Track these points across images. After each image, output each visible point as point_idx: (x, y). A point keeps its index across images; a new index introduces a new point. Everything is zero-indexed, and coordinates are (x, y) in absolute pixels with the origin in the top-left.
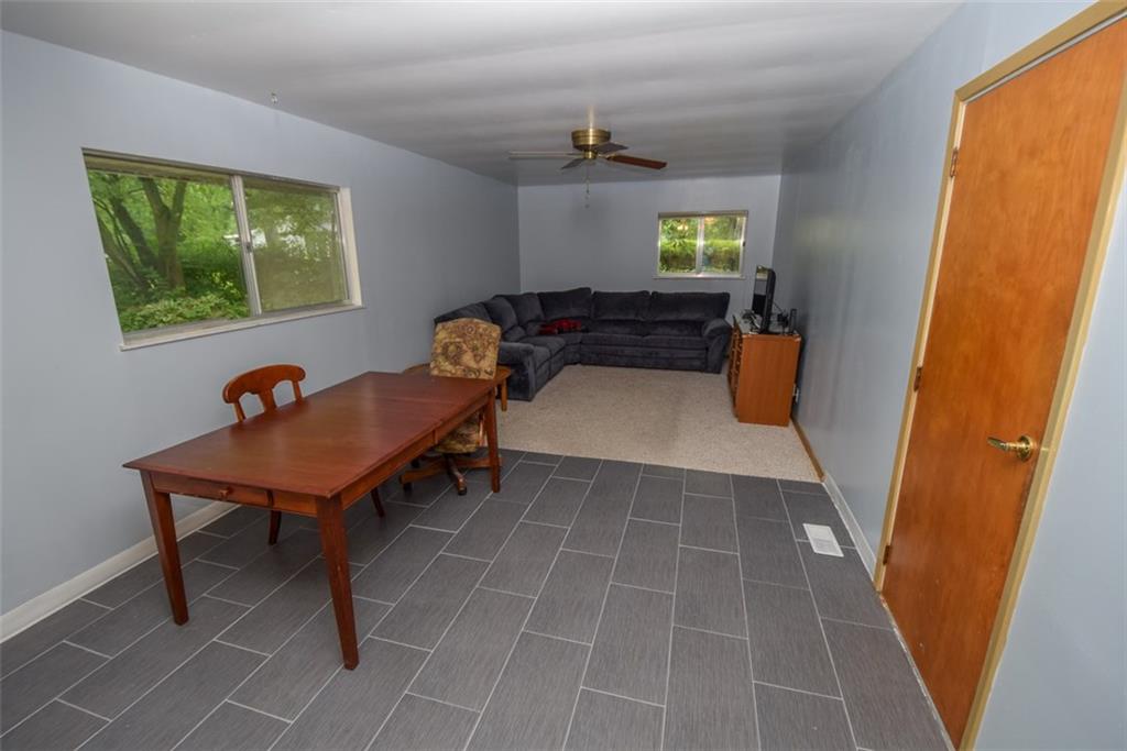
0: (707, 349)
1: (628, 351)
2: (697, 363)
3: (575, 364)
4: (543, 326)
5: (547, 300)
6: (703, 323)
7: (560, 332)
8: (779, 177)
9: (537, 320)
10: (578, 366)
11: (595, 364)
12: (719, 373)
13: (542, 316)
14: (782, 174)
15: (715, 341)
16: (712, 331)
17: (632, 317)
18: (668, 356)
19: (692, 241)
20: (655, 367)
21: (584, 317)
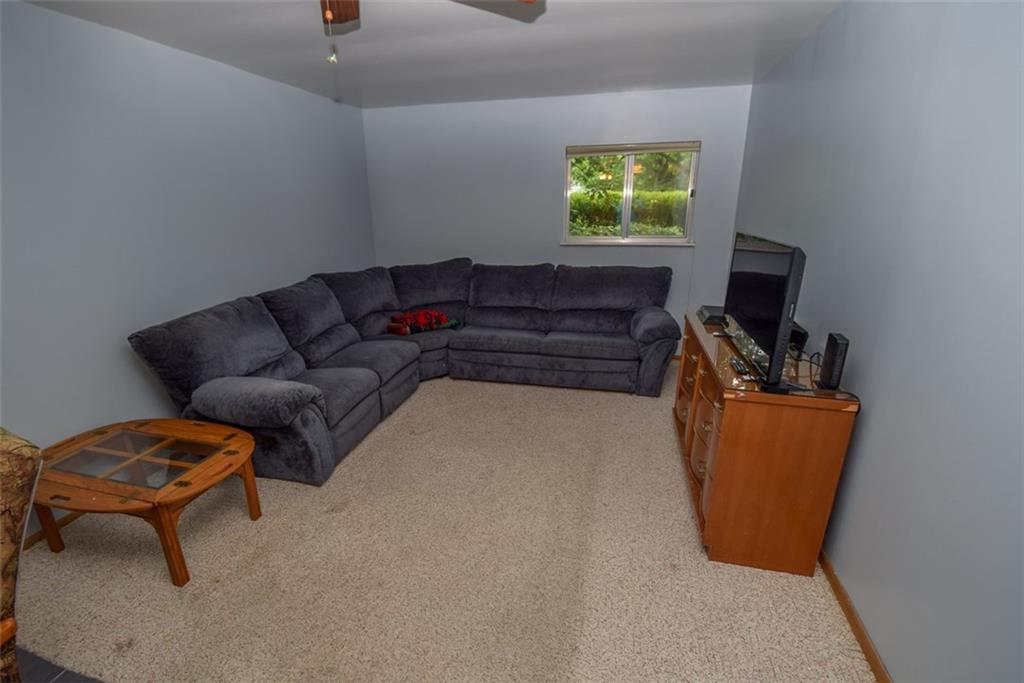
0: (640, 360)
1: (518, 360)
2: (624, 381)
3: (441, 377)
4: (393, 320)
5: (401, 277)
6: (633, 312)
7: (416, 330)
8: (751, 86)
9: (384, 310)
10: (446, 381)
11: (470, 379)
12: (657, 395)
13: (396, 304)
14: (755, 83)
15: (652, 348)
16: (649, 332)
17: (527, 303)
18: (579, 368)
19: (616, 192)
20: (560, 385)
21: (459, 302)
